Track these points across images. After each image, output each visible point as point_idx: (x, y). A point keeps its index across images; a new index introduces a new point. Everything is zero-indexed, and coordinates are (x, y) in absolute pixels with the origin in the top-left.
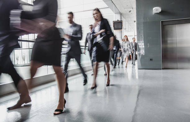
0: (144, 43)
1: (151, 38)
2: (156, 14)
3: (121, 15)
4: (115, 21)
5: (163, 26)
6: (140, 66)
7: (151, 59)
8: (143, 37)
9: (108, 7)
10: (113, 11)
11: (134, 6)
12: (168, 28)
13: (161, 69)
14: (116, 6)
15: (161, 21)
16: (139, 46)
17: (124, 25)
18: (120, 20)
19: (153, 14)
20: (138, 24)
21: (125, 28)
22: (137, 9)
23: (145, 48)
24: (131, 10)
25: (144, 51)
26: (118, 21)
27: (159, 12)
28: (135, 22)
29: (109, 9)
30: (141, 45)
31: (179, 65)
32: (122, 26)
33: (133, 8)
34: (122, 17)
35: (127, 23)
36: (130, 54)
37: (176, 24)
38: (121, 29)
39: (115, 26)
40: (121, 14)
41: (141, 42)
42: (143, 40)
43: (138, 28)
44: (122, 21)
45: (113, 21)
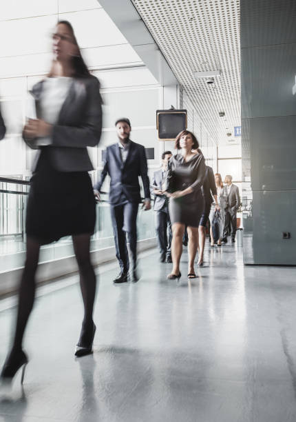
3: (181, 91)
4: (163, 111)
9: (142, 63)
10: (157, 79)
18: (179, 109)
24: (214, 76)
26: (172, 109)
28: (221, 114)
33: (221, 71)
34: (185, 99)
39: (164, 128)
40: (181, 88)
44: (186, 111)
45: (157, 111)
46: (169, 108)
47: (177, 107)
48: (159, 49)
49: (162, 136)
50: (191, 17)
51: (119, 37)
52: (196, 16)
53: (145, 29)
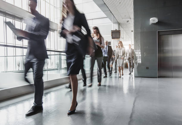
0: (141, 52)
1: (147, 47)
2: (153, 24)
5: (160, 36)
6: (137, 74)
7: (147, 68)
8: (140, 46)
9: (107, 17)
10: (112, 21)
11: (132, 16)
12: (164, 38)
13: (157, 77)
14: (115, 16)
15: (158, 32)
16: (136, 55)
17: (122, 34)
19: (150, 24)
20: (135, 34)
21: (122, 37)
22: (134, 19)
23: (141, 57)
24: (129, 20)
25: (140, 60)
26: (116, 30)
27: (155, 23)
28: (132, 31)
29: (108, 19)
30: (138, 54)
31: (175, 74)
32: (120, 35)
33: (130, 18)
34: (120, 27)
35: (124, 32)
36: (127, 62)
37: (172, 34)
38: (119, 38)
39: (114, 36)
40: (119, 24)
41: (138, 51)
42: (140, 49)
43: (135, 38)
44: (120, 30)
45: (112, 31)
46: (115, 30)
47: (118, 29)
48: (111, 12)
49: (113, 38)
50: (120, 2)
51: (99, 9)
52: (121, 2)
53: (106, 7)
